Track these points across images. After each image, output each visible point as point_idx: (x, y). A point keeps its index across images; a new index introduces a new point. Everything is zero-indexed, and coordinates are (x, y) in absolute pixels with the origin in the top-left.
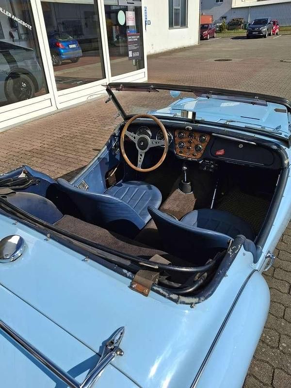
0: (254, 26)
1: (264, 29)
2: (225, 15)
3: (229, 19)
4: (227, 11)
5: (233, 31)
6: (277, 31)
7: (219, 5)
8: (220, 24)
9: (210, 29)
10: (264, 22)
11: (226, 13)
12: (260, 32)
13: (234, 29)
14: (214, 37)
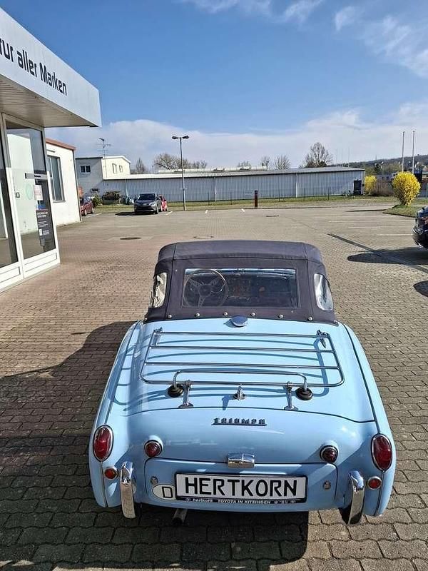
0: (140, 201)
1: (154, 204)
2: (96, 188)
3: (102, 192)
4: (97, 183)
5: (110, 206)
6: (166, 207)
7: (87, 176)
8: (92, 198)
9: (87, 203)
10: (152, 197)
11: (98, 185)
12: (149, 208)
13: (112, 203)
14: (92, 213)
